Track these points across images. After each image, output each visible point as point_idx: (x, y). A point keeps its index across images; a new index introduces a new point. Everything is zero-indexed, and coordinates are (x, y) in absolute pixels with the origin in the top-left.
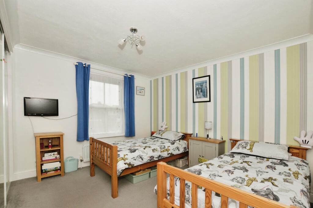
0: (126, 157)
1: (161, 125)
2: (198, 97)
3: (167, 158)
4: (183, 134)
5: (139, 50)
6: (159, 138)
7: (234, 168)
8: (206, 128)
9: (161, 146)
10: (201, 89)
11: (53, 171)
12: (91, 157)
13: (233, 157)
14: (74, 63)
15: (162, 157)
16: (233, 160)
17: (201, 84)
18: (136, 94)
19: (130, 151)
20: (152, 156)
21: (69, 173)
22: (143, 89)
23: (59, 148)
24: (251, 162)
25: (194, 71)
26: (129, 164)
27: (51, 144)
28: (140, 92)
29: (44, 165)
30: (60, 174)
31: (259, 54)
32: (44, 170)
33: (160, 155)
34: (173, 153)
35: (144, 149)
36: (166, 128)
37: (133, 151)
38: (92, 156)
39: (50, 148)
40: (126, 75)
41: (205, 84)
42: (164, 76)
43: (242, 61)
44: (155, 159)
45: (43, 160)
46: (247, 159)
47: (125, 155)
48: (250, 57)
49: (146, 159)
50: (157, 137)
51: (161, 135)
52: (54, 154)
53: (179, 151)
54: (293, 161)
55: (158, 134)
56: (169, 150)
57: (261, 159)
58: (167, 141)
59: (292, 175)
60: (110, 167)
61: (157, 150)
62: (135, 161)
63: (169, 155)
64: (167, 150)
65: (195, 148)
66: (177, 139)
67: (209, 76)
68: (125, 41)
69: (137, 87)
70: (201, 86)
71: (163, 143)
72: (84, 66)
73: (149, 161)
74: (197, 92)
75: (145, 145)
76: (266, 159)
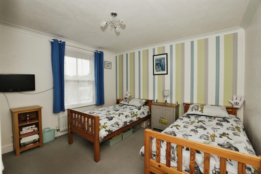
0: (106, 124)
1: (126, 94)
2: (157, 70)
3: (136, 121)
4: (146, 101)
5: (117, 32)
6: (126, 105)
7: (196, 128)
8: (165, 95)
9: (131, 112)
10: (160, 64)
11: (32, 143)
12: (70, 127)
13: (190, 118)
14: (50, 40)
15: (133, 121)
16: (191, 120)
17: (160, 60)
18: (105, 68)
19: (108, 119)
20: (125, 122)
21: (47, 143)
22: (110, 64)
23: (38, 121)
24: (204, 121)
25: (154, 50)
26: (109, 131)
27: (29, 118)
28: (108, 66)
29: (22, 139)
30: (38, 145)
31: (205, 39)
32: (23, 143)
33: (131, 120)
34: (140, 117)
35: (119, 116)
36: (130, 96)
37: (111, 119)
38: (70, 125)
39: (28, 122)
40: (96, 52)
41: (163, 60)
42: (129, 53)
43: (192, 43)
44: (128, 124)
45: (21, 134)
46: (200, 119)
47: (105, 124)
48: (198, 40)
49: (121, 125)
50: (124, 104)
51: (128, 102)
52: (32, 127)
53: (144, 115)
54: (231, 118)
55: (125, 101)
56: (137, 115)
57: (209, 118)
58: (135, 107)
59: (236, 129)
60: (92, 135)
61: (129, 116)
62: (113, 127)
63: (138, 119)
64: (136, 115)
65: (157, 112)
66: (142, 105)
67: (167, 54)
68: (106, 23)
69: (105, 61)
70: (160, 61)
71: (132, 110)
72: (59, 42)
73: (123, 126)
74: (157, 66)
75: (118, 112)
76: (213, 118)
